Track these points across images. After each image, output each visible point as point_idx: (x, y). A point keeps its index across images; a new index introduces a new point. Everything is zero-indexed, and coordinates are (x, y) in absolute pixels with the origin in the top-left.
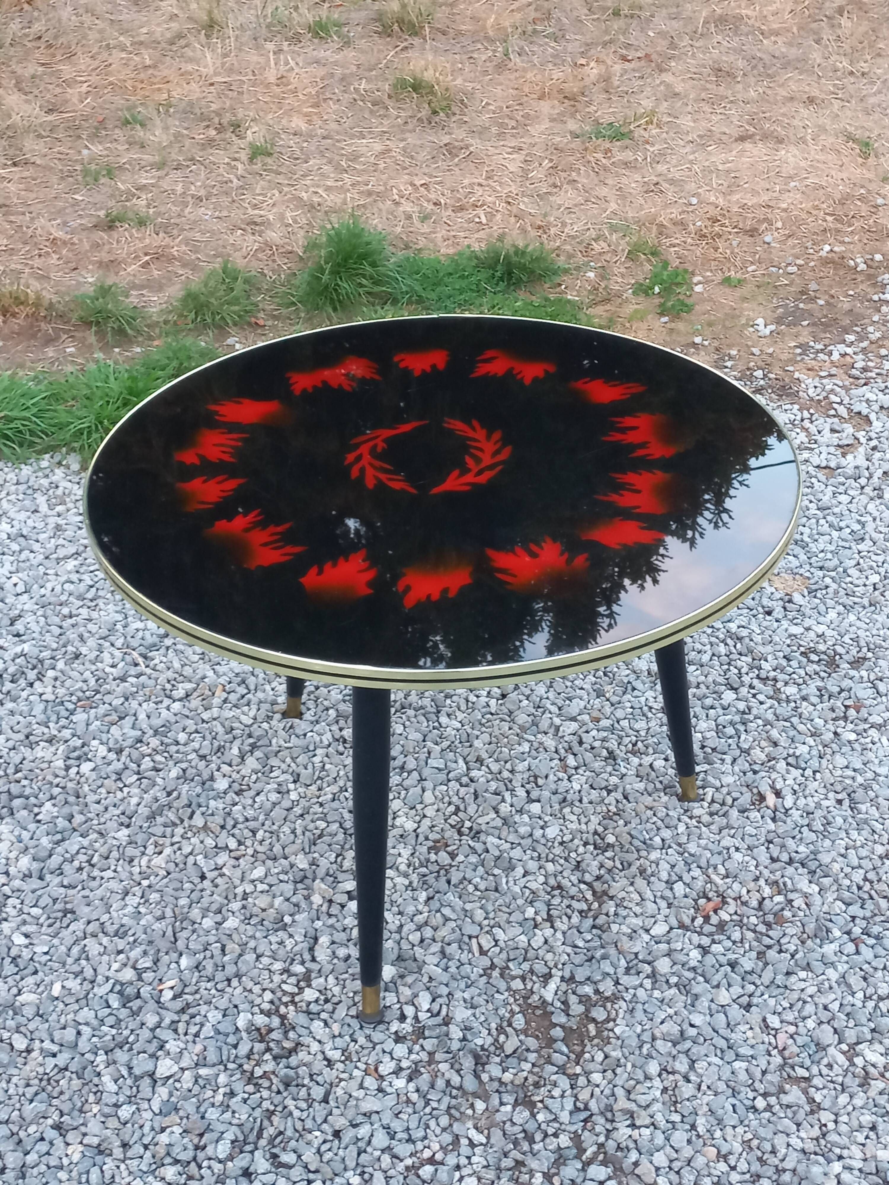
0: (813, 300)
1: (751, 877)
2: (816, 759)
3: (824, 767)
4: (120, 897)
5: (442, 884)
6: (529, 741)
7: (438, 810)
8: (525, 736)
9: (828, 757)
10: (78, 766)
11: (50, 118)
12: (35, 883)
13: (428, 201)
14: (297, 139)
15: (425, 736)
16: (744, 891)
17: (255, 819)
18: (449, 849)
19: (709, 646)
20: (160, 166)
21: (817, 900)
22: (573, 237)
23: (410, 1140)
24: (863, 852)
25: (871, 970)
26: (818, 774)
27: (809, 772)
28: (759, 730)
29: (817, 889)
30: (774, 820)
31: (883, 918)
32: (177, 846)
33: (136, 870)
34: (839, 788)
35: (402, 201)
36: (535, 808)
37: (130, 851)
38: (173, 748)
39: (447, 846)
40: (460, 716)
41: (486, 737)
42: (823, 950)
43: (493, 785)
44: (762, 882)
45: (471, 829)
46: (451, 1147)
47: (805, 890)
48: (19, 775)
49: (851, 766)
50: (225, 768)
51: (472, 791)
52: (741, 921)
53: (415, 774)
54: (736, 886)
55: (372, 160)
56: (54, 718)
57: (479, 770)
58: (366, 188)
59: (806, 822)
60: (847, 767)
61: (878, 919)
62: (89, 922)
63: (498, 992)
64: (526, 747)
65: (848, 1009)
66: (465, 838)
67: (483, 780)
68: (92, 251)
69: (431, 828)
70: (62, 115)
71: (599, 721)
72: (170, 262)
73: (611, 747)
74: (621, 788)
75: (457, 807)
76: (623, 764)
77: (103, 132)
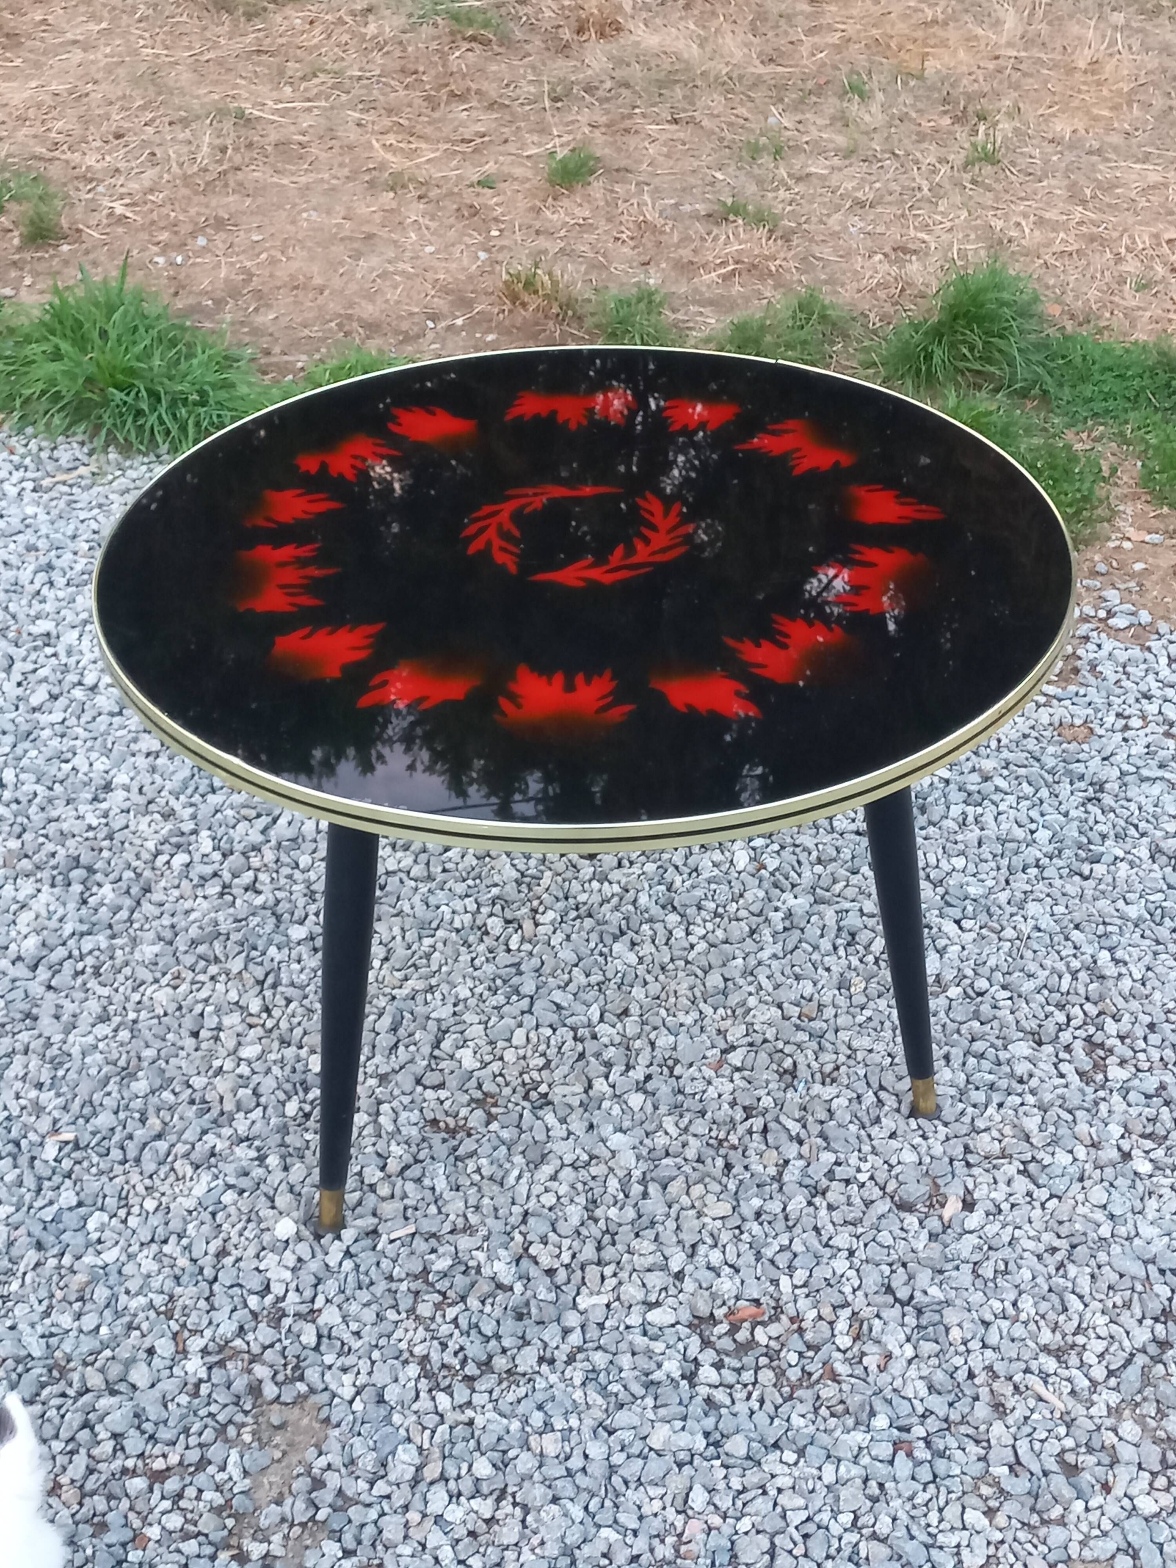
1: (837, 1299)
2: (1067, 1179)
3: (1070, 1194)
4: (91, 1020)
5: (441, 1150)
6: (701, 1012)
7: (524, 1058)
8: (702, 1005)
9: (1087, 1183)
10: (172, 856)
11: (761, 70)
12: (21, 971)
14: (1050, 148)
15: (580, 960)
16: (813, 1314)
17: (302, 988)
18: (494, 1110)
19: (1047, 973)
20: (849, 153)
21: (896, 1367)
23: (152, 1438)
24: (1019, 1331)
25: (894, 1493)
26: (1055, 1200)
27: (1042, 1194)
28: (1021, 1110)
29: (909, 1351)
30: (933, 1237)
31: (971, 1431)
32: (199, 985)
33: (136, 997)
34: (1066, 1231)
35: (1129, 256)
36: (636, 1100)
37: (144, 974)
38: (286, 871)
39: (495, 1105)
40: (647, 949)
41: (654, 988)
42: (845, 1437)
43: (610, 1053)
44: (846, 1313)
45: (544, 1096)
46: (192, 1469)
47: (891, 1347)
48: (106, 843)
49: (1109, 1207)
51: (580, 1048)
52: (777, 1350)
54: (806, 1304)
55: (1133, 195)
56: (189, 791)
57: (614, 1026)
58: (1095, 230)
59: (976, 1257)
60: (1104, 1207)
61: (963, 1429)
62: (40, 1036)
63: (395, 1308)
64: (689, 1020)
65: (810, 1528)
66: (526, 1104)
67: (605, 1040)
68: (678, 246)
69: (495, 1076)
70: (780, 69)
71: (811, 1020)
72: (762, 278)
73: (800, 1059)
74: (769, 1117)
75: (549, 1062)
76: (801, 1087)
77: (814, 99)
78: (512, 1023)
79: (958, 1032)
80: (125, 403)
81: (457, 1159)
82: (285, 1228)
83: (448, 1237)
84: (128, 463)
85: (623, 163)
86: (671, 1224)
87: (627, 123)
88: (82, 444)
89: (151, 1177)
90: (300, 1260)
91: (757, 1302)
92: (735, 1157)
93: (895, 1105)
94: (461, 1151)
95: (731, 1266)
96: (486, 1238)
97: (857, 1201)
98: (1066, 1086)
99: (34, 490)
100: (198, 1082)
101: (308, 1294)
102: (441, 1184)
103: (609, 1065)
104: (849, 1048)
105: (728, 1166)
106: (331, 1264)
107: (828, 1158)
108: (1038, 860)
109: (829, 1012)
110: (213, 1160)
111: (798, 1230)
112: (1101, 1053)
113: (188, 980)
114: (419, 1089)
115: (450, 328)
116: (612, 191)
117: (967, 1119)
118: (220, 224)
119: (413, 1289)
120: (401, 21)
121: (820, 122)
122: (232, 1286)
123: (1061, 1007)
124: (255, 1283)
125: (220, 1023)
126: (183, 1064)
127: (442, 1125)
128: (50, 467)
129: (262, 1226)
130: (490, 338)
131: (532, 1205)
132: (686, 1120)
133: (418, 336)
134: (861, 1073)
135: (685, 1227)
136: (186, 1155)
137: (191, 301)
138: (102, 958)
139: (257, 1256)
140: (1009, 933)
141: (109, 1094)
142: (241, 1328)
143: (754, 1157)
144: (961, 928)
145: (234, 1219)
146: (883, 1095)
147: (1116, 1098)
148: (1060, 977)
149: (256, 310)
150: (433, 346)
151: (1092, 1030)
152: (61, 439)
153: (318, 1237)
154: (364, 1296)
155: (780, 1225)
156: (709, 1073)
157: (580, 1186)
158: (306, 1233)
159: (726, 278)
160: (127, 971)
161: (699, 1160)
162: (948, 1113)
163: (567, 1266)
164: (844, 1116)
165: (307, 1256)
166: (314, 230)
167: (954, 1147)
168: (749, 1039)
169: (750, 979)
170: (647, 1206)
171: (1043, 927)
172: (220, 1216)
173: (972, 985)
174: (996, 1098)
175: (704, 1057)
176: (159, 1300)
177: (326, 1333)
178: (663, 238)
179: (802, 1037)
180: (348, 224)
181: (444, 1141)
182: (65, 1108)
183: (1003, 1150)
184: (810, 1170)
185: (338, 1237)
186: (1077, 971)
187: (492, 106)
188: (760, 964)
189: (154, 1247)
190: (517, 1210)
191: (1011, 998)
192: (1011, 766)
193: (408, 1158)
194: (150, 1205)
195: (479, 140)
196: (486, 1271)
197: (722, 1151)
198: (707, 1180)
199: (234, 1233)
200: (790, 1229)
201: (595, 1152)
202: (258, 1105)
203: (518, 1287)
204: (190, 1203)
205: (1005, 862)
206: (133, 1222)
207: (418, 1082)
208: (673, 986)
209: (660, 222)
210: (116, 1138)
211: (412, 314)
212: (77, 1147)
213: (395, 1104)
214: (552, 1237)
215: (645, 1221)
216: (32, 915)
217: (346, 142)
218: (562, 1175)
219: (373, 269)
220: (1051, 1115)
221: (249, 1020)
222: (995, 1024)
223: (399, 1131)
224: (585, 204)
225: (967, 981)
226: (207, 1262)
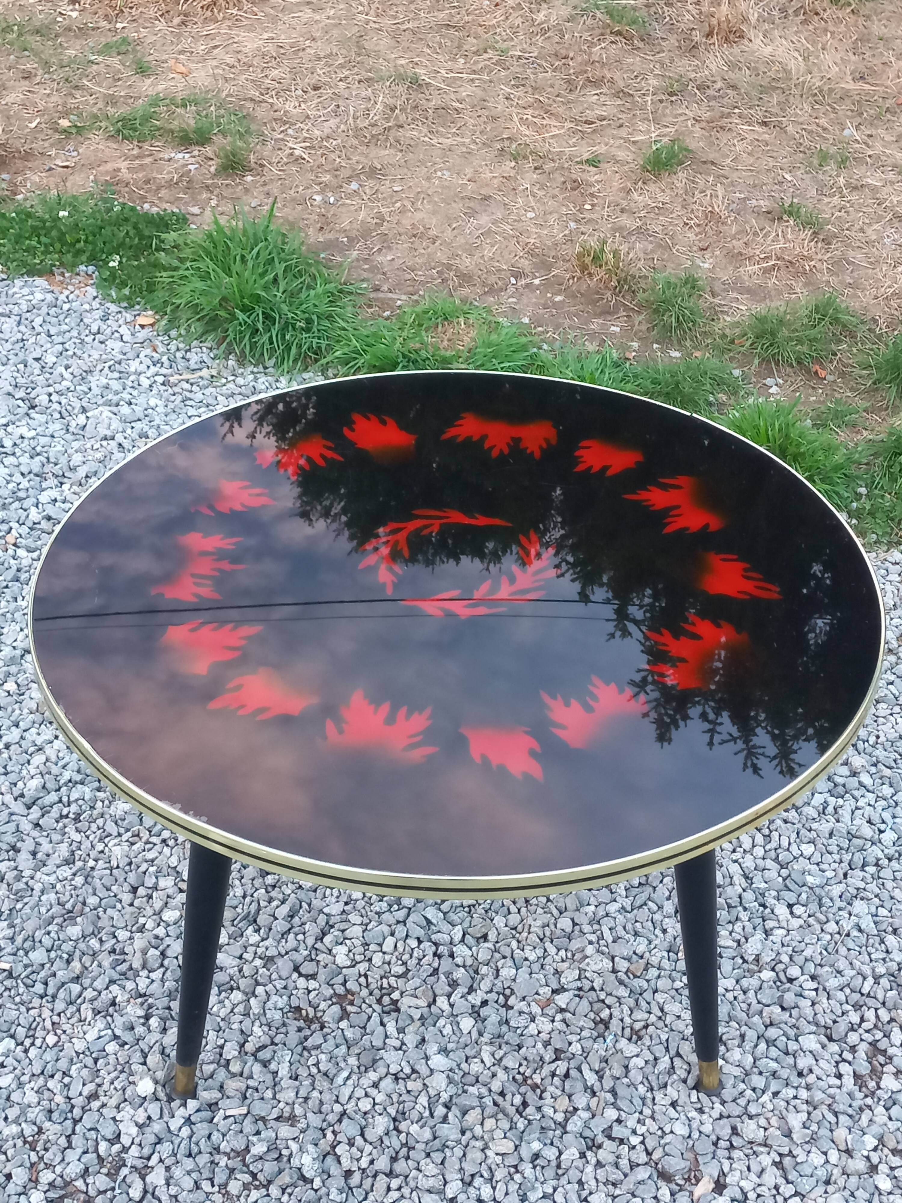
2: (814, 1179)
3: (813, 1195)
4: (58, 862)
5: (293, 1038)
6: (545, 951)
7: (389, 963)
8: (548, 945)
9: (831, 1189)
11: (851, 86)
18: (349, 1008)
19: (854, 972)
27: (788, 1190)
28: (793, 1102)
32: (151, 846)
33: (100, 847)
36: (467, 1023)
37: (111, 828)
39: (352, 1003)
41: (514, 919)
43: (460, 974)
45: (395, 1002)
51: (436, 965)
53: (403, 913)
57: (470, 949)
62: (16, 868)
63: (211, 1180)
64: (532, 957)
66: (377, 1007)
67: (459, 960)
68: (734, 238)
69: (360, 976)
70: (867, 87)
71: (635, 977)
72: (796, 275)
73: (616, 1012)
74: (573, 1064)
75: (407, 971)
76: (610, 1039)
77: (889, 116)
78: (387, 930)
79: (761, 1013)
80: (246, 322)
81: (304, 1048)
82: (145, 1087)
83: (273, 1123)
84: (241, 371)
85: (711, 157)
86: (458, 1151)
87: (724, 122)
88: (211, 349)
89: (59, 1015)
90: (149, 1118)
92: (531, 1097)
93: (684, 1075)
94: (309, 1043)
96: (303, 1131)
97: (624, 1163)
98: (840, 1087)
99: (163, 384)
100: (123, 935)
101: (146, 1151)
102: (284, 1071)
103: (454, 984)
104: (662, 1010)
105: (525, 1104)
106: (172, 1129)
107: (611, 1114)
108: (878, 860)
109: (653, 973)
110: (111, 1010)
111: (564, 1181)
112: (882, 1059)
113: (143, 840)
114: (295, 975)
115: (527, 286)
116: (693, 182)
117: (742, 1102)
118: (372, 172)
119: (231, 1165)
120: (566, 11)
121: (888, 138)
122: (90, 1130)
123: (857, 1007)
124: (108, 1131)
125: (157, 883)
126: (116, 915)
127: (304, 1012)
128: (182, 364)
129: (131, 1079)
130: (558, 298)
131: (350, 1107)
132: (501, 1053)
133: (501, 290)
134: (664, 1037)
135: (469, 1156)
136: (92, 1001)
137: (331, 236)
138: (83, 807)
139: (117, 1107)
140: (832, 927)
141: (49, 933)
142: (87, 1170)
143: (549, 1101)
144: (792, 913)
145: (111, 1068)
146: (677, 1062)
147: (880, 1110)
148: (865, 978)
149: (380, 250)
150: (511, 300)
151: (879, 1035)
152: (195, 343)
153: (170, 1100)
154: (189, 1164)
155: (550, 1172)
156: (536, 1009)
157: (395, 1097)
158: (162, 1095)
159: (767, 271)
160: (100, 822)
161: (502, 1094)
162: (728, 1093)
163: (364, 1170)
164: (636, 1076)
165: (155, 1116)
166: (443, 187)
167: (723, 1128)
168: (579, 984)
169: (596, 927)
170: (444, 1130)
171: (863, 927)
172: (101, 1062)
173: (784, 971)
174: (774, 1086)
175: (537, 993)
176: (29, 1130)
177: (151, 1190)
178: (722, 228)
179: (622, 992)
180: (471, 186)
181: (300, 1030)
182: (12, 939)
183: (766, 1138)
184: (593, 1124)
185: (184, 1105)
186: (881, 976)
187: (620, 94)
188: (607, 915)
189: (41, 1081)
190: (338, 1108)
191: (816, 990)
192: (880, 766)
193: (266, 1040)
194: (51, 1039)
195: (599, 123)
196: (295, 1162)
197: (523, 1089)
198: (500, 1116)
199: (108, 1078)
200: (558, 1177)
201: (417, 1067)
202: (162, 965)
203: (317, 1183)
204: (80, 1046)
205: (847, 857)
206: (33, 1052)
207: (296, 969)
208: (530, 921)
209: (724, 214)
210: (43, 974)
211: (500, 270)
212: (10, 975)
213: (270, 987)
214: (359, 1141)
215: (437, 1143)
216: (43, 758)
217: (494, 113)
218: (382, 1084)
219: (480, 227)
220: (817, 1115)
222: (795, 1012)
223: (265, 1014)
224: (668, 191)
225: (781, 967)
226: (79, 1101)
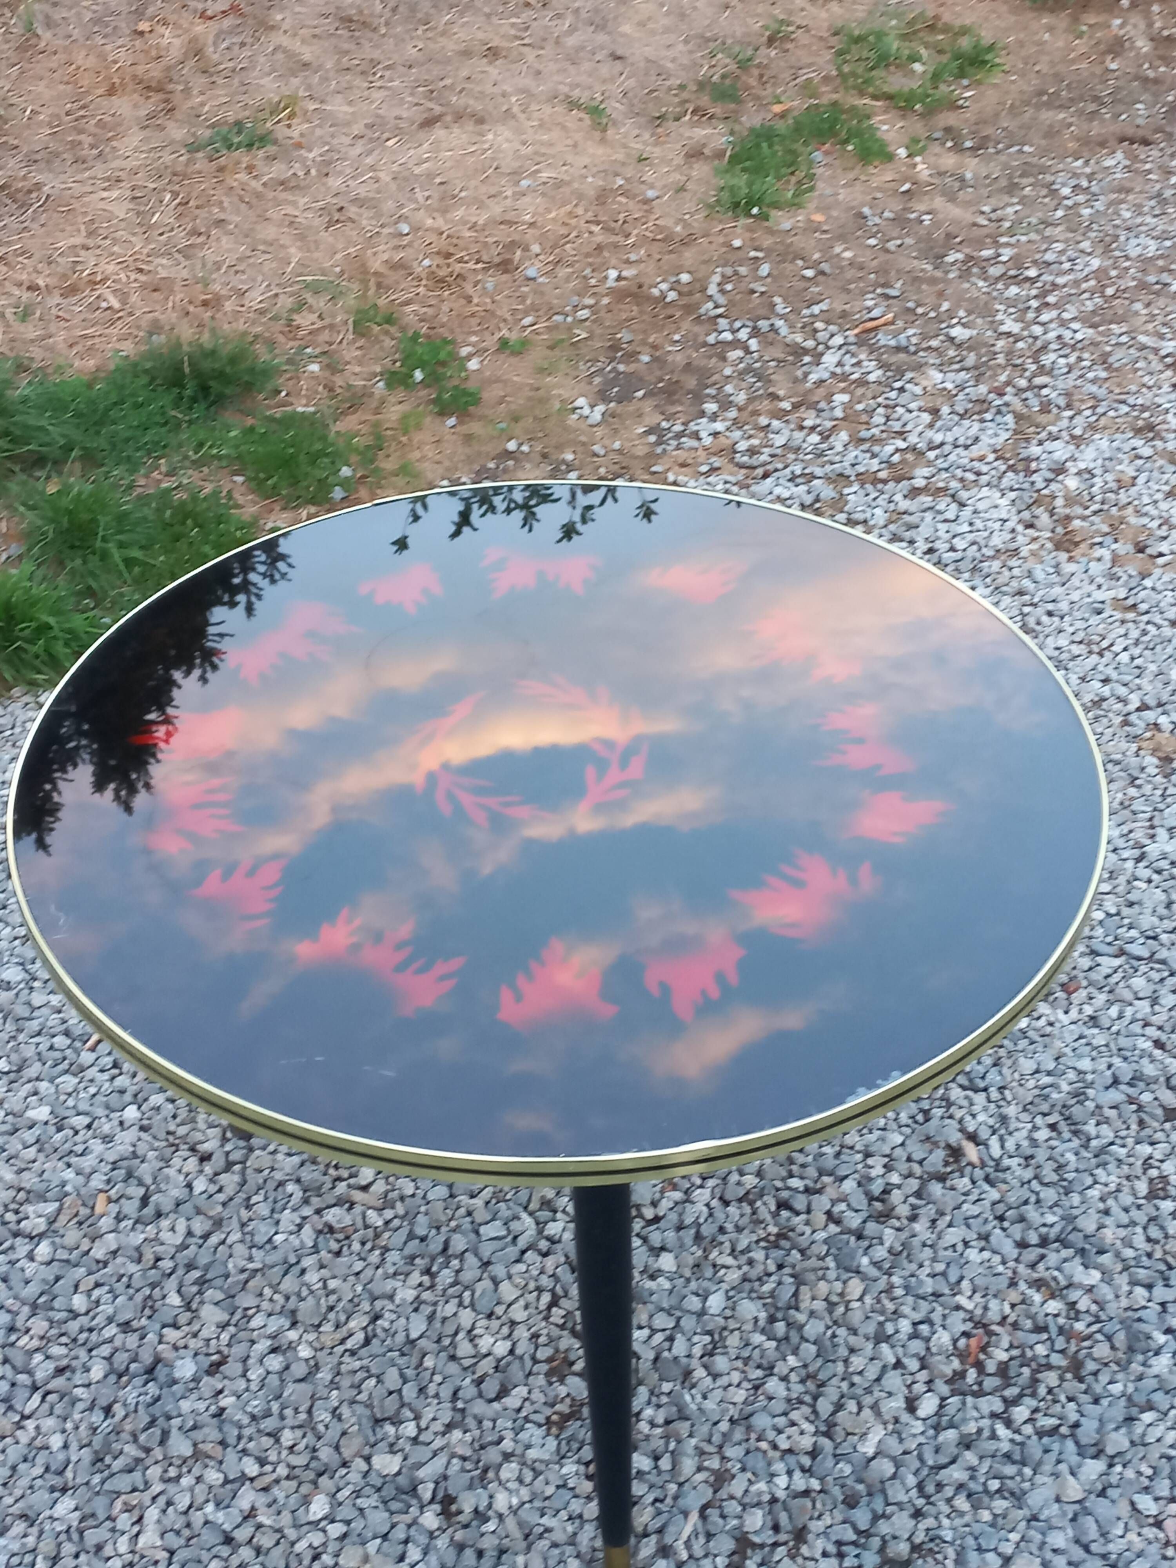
0: (631, 356)
1: (1004, 1282)
3: (1009, 1078)
13: (19, 285)
21: (1106, 1292)
22: (262, 312)
24: (1126, 1199)
26: (1007, 1092)
27: (994, 1093)
29: (1098, 1275)
30: (990, 1182)
34: (1045, 1107)
36: (666, 1262)
38: (73, 1326)
47: (1084, 1281)
49: (1042, 1068)
50: (171, 1335)
52: (1023, 1355)
54: (994, 1304)
59: (1030, 1172)
60: (1037, 1071)
75: (553, 1291)
78: (487, 1284)
91: (965, 1334)
92: (797, 1242)
95: (921, 1322)
107: (850, 1186)
111: (915, 1255)
119: (759, 1561)
184: (855, 1205)
197: (784, 1245)
200: (909, 1259)
201: (708, 1328)
218: (716, 1369)
221: (259, 1484)
